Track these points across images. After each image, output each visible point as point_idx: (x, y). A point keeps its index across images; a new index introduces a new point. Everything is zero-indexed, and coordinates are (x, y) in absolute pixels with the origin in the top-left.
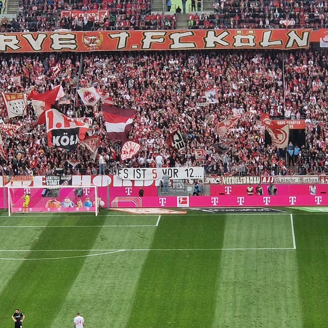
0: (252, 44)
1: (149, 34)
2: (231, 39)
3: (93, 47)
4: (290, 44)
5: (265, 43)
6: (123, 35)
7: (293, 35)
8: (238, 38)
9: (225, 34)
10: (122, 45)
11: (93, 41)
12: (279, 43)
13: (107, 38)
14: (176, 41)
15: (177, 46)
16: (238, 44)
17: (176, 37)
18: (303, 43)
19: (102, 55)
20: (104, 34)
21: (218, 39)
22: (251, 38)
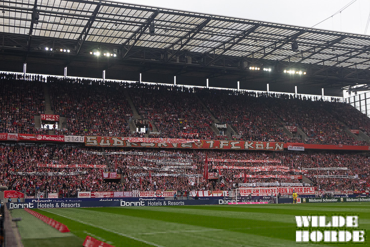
0: (262, 148)
1: (222, 142)
2: (254, 145)
3: (199, 147)
4: (276, 149)
5: (268, 148)
6: (212, 142)
7: (277, 145)
8: (257, 145)
9: (252, 143)
10: (211, 146)
11: (199, 144)
12: (272, 148)
13: (205, 143)
14: (233, 145)
15: (233, 147)
16: (257, 148)
17: (233, 144)
18: (281, 148)
19: (201, 150)
20: (204, 141)
21: (249, 145)
22: (262, 145)
